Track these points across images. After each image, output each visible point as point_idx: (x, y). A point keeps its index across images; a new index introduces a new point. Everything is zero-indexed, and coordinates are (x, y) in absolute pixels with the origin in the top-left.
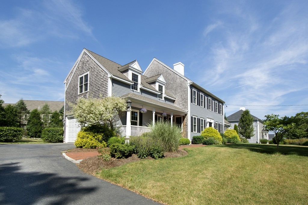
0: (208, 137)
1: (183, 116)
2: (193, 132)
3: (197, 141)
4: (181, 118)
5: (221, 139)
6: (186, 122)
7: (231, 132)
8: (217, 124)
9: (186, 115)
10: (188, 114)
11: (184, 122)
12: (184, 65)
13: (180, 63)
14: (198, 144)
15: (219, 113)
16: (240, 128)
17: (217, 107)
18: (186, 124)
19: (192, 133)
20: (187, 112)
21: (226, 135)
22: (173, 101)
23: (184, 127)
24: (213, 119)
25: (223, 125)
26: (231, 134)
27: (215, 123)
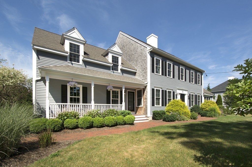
0: (171, 112)
1: (143, 89)
2: (155, 106)
3: (157, 117)
4: (141, 90)
5: (188, 113)
6: (145, 95)
7: (209, 104)
8: (192, 95)
9: (146, 87)
10: (147, 86)
11: (144, 95)
12: (157, 37)
13: (152, 34)
14: (158, 120)
15: (196, 83)
16: (227, 98)
17: (192, 76)
18: (146, 98)
19: (153, 107)
20: (147, 84)
21: (203, 107)
22: (134, 74)
23: (144, 101)
24: (187, 91)
25: (201, 96)
26: (209, 105)
27: (190, 94)
